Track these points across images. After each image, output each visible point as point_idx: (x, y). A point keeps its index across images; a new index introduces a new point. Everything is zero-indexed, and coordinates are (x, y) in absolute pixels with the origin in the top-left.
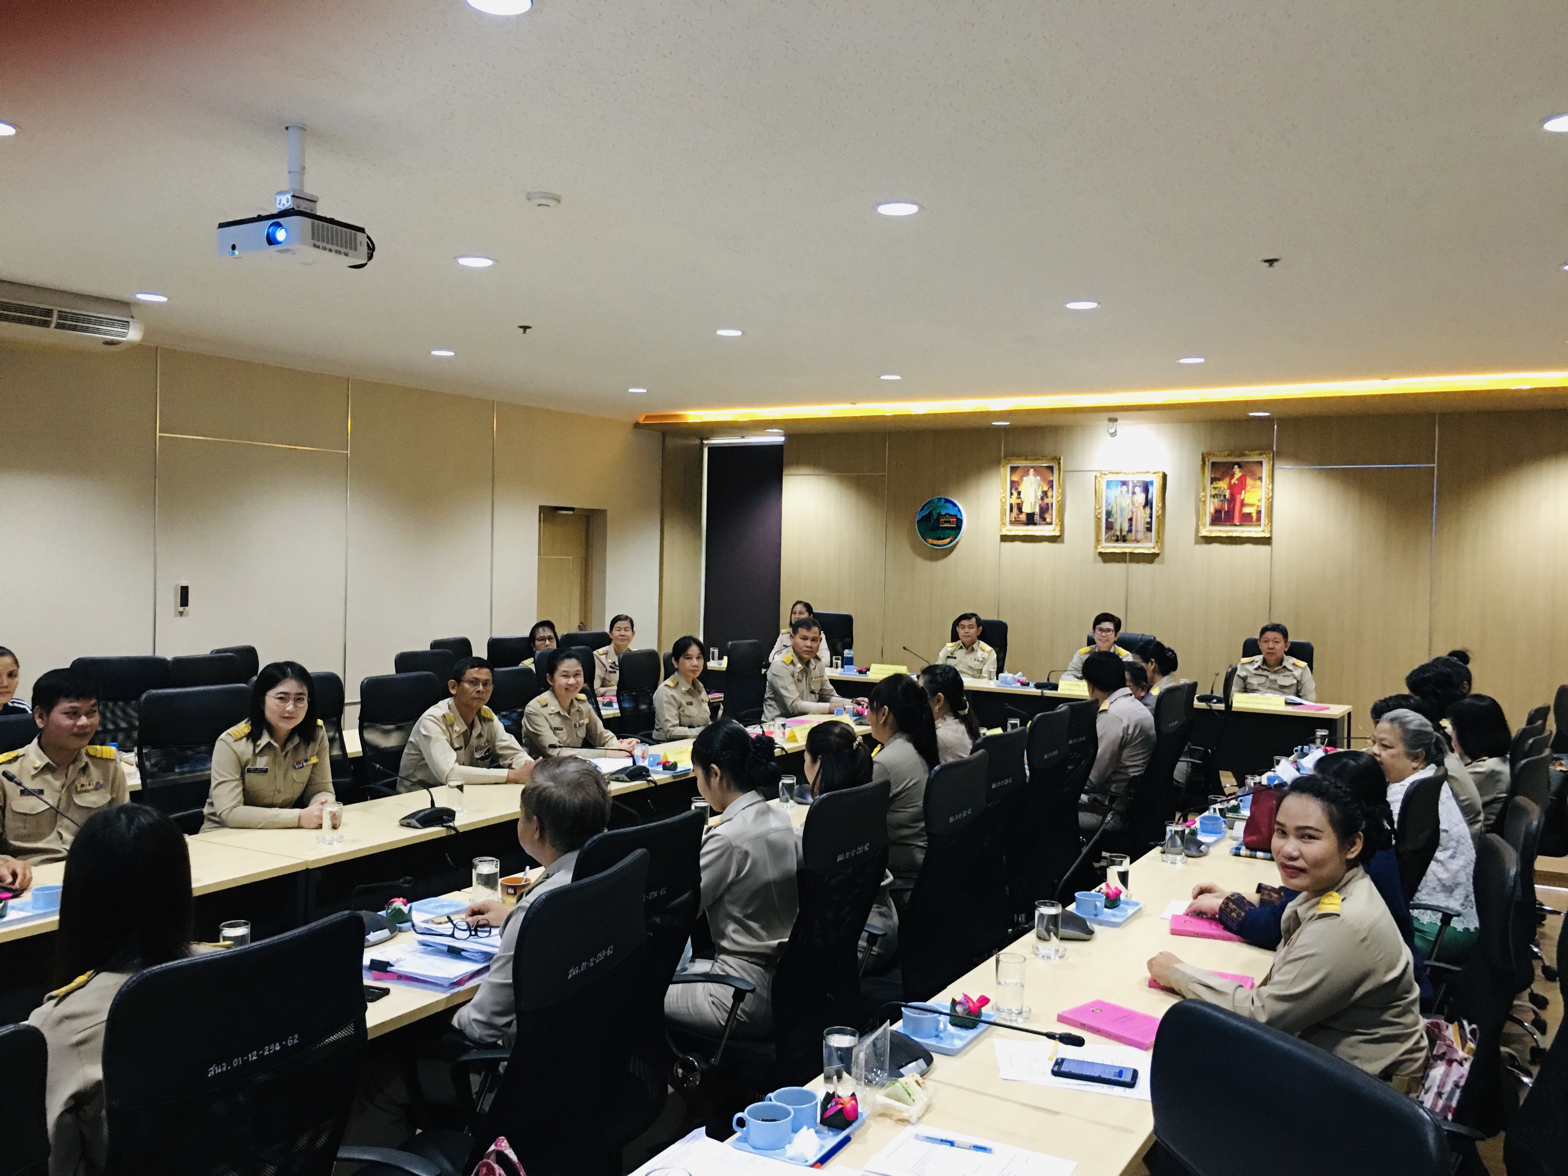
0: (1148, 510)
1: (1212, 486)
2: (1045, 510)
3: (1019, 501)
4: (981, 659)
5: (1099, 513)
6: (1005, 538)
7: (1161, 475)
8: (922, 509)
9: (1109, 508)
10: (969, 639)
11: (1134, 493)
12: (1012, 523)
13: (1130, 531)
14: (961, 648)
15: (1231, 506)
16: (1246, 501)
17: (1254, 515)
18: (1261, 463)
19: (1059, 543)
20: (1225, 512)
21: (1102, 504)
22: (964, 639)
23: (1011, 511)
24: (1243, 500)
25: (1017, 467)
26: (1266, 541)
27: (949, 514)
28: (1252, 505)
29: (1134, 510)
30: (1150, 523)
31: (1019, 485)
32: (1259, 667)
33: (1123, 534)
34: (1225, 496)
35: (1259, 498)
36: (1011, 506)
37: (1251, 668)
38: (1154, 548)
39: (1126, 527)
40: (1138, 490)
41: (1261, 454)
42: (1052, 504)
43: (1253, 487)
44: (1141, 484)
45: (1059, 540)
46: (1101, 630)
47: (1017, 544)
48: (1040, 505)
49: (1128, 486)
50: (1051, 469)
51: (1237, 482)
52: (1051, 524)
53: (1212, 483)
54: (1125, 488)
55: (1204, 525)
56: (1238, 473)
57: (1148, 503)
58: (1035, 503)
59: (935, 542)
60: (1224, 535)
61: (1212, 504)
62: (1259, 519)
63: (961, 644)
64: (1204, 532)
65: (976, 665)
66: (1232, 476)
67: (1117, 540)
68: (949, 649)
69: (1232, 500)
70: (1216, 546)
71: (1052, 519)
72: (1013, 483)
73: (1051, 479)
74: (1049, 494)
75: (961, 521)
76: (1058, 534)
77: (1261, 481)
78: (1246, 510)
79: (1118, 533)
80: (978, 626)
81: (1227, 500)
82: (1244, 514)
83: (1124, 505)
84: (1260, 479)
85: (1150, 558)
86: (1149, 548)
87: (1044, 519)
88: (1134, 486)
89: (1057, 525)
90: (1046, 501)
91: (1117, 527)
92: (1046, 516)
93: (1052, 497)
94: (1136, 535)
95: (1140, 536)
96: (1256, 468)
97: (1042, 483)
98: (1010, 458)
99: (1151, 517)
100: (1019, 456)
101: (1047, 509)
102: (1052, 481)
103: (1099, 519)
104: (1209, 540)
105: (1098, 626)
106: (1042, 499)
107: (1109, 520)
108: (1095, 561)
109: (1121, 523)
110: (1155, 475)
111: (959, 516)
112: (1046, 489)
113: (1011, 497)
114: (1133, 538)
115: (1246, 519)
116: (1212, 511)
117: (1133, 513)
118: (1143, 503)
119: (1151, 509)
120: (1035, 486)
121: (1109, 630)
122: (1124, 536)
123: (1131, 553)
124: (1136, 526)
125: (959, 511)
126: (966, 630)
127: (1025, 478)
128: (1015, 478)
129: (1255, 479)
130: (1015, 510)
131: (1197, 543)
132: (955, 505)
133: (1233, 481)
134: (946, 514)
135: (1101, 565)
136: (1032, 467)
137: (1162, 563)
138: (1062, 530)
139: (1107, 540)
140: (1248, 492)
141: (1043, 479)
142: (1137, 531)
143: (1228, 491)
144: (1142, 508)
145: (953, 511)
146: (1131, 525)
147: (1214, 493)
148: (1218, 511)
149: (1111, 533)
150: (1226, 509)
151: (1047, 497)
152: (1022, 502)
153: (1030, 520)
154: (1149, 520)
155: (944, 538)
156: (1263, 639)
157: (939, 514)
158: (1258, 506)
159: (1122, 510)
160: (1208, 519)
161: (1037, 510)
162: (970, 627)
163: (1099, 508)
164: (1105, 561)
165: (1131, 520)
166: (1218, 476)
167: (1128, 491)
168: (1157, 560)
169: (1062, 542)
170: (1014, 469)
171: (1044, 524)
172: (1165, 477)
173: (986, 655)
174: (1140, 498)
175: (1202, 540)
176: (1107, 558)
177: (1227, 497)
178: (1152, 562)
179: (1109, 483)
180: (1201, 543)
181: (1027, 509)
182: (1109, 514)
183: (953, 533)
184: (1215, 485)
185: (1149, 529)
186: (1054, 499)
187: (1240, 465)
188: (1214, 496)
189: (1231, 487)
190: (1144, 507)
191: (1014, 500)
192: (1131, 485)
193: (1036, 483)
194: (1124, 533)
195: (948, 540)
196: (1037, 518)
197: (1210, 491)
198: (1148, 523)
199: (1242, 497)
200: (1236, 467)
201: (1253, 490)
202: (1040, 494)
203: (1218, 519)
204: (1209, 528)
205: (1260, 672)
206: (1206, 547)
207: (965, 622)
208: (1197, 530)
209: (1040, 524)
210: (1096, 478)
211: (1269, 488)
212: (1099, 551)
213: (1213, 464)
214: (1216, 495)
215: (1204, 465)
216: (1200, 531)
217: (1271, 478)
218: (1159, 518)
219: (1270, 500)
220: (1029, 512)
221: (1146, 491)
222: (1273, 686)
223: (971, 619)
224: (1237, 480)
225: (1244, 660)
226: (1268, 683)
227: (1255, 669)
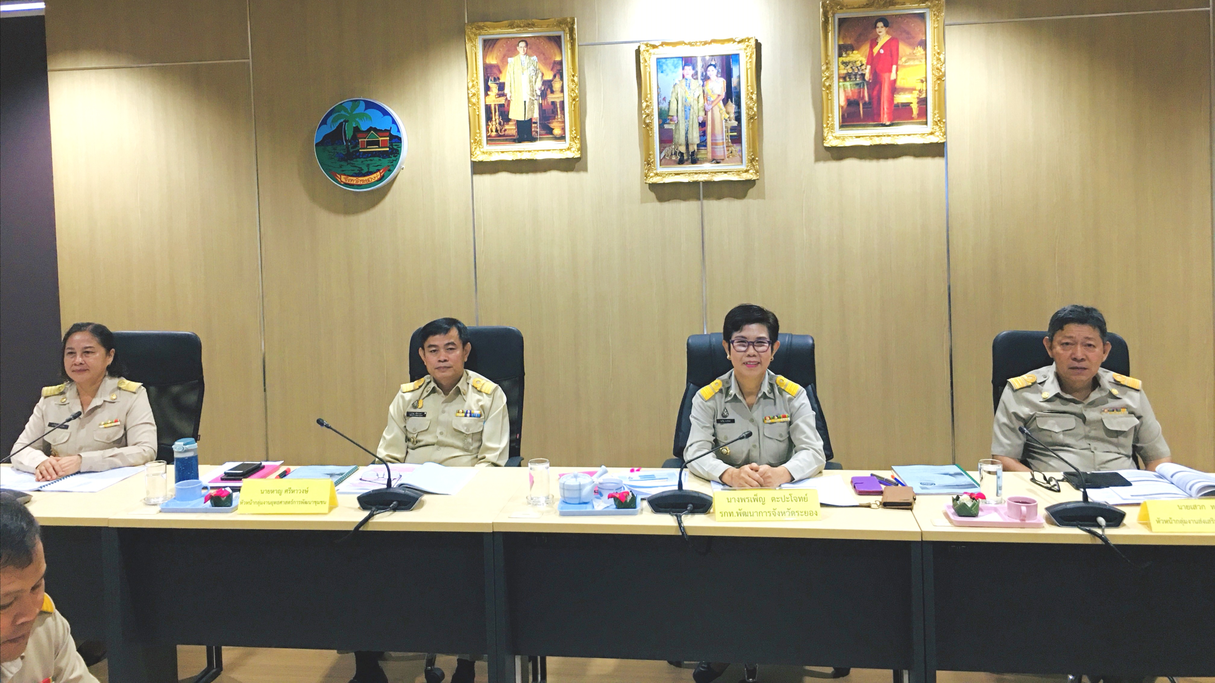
0: (732, 107)
1: (841, 59)
2: (549, 113)
3: (502, 101)
4: (478, 412)
5: (648, 115)
6: (480, 168)
7: (753, 43)
8: (324, 122)
9: (665, 106)
10: (448, 373)
11: (706, 78)
12: (490, 140)
13: (703, 144)
14: (434, 391)
15: (875, 93)
16: (899, 84)
17: (915, 107)
18: (922, 16)
19: (578, 171)
20: (865, 104)
21: (651, 98)
22: (439, 375)
23: (489, 119)
24: (895, 81)
25: (496, 41)
26: (937, 150)
27: (375, 130)
28: (911, 90)
29: (708, 107)
30: (738, 129)
31: (500, 72)
32: (1057, 396)
33: (691, 149)
34: (863, 75)
35: (922, 76)
36: (488, 108)
37: (1039, 397)
38: (747, 171)
39: (695, 137)
40: (712, 72)
41: (922, 3)
42: (562, 103)
43: (912, 57)
44: (717, 62)
45: (577, 165)
46: (743, 341)
47: (503, 176)
48: (540, 106)
49: (695, 66)
50: (557, 40)
51: (882, 51)
52: (562, 138)
53: (840, 55)
54: (689, 69)
55: (832, 128)
56: (884, 35)
57: (732, 95)
58: (532, 102)
59: (354, 180)
60: (867, 142)
61: (841, 91)
62: (923, 113)
63: (433, 384)
64: (831, 141)
65: (467, 426)
66: (874, 43)
67: (681, 162)
68: (408, 396)
69: (876, 82)
70: (850, 164)
71: (563, 129)
72: (488, 68)
73: (558, 59)
74: (557, 86)
75: (399, 139)
76: (577, 155)
77: (925, 49)
78: (900, 99)
79: (683, 149)
80: (464, 344)
81: (868, 83)
82: (897, 105)
83: (691, 100)
84: (923, 44)
85: (741, 189)
86: (738, 172)
87: (550, 131)
88: (706, 67)
89: (573, 139)
90: (551, 98)
91: (680, 137)
92: (552, 126)
93: (562, 91)
94: (713, 152)
95: (721, 151)
96: (914, 25)
97: (540, 66)
98: (481, 24)
99: (738, 119)
100: (496, 20)
101: (555, 112)
102: (561, 63)
103: (648, 125)
104: (838, 153)
105: (736, 335)
106: (543, 95)
107: (666, 126)
108: (643, 201)
109: (686, 131)
110: (743, 46)
111: (394, 133)
112: (549, 76)
113: (486, 95)
114: (710, 156)
115: (902, 115)
116: (843, 103)
117: (706, 113)
118: (723, 95)
119: (738, 104)
120: (530, 71)
121: (760, 341)
122: (693, 153)
123: (706, 183)
124: (713, 134)
125: (394, 122)
126: (443, 354)
127: (510, 60)
128: (492, 60)
129: (913, 45)
130: (496, 117)
131: (817, 159)
132: (386, 113)
133: (876, 50)
134: (371, 129)
135: (655, 207)
136: (523, 40)
137: (761, 196)
138: (583, 148)
139: (664, 162)
140: (904, 66)
141: (544, 58)
142: (714, 144)
143: (869, 67)
144: (721, 104)
145: (383, 124)
146: (704, 134)
147: (843, 72)
148: (852, 103)
149: (669, 149)
150: (867, 99)
151: (552, 92)
152: (508, 102)
153: (524, 132)
154: (735, 123)
155: (369, 173)
156: (1059, 337)
157: (357, 129)
158: (920, 91)
159: (687, 108)
160: (836, 117)
161: (536, 115)
162: (450, 347)
163: (647, 106)
164: (661, 199)
165: (703, 125)
166: (849, 42)
167: (696, 73)
168: (751, 191)
169: (585, 169)
170: (489, 44)
171: (549, 141)
172: (758, 46)
173: (486, 401)
174: (718, 86)
175: (828, 154)
176: (665, 192)
177: (867, 77)
178: (742, 195)
179: (661, 62)
180: (826, 159)
181: (516, 114)
182: (664, 116)
183: (385, 162)
184: (844, 58)
185: (737, 140)
186: (565, 94)
187: (886, 22)
188: (844, 78)
189: (872, 60)
190: (725, 102)
191: (493, 99)
192: (700, 64)
193: (532, 67)
194: (693, 148)
195: (377, 176)
196: (536, 128)
197: (836, 68)
198: (733, 129)
199: (893, 76)
200: (880, 24)
201: (911, 63)
202: (539, 85)
203: (853, 116)
204: (839, 132)
205: (1058, 406)
206: (834, 165)
207: (437, 340)
208: (820, 137)
209: (541, 139)
210: (638, 52)
211: (939, 59)
212: (651, 181)
213: (842, 21)
214: (849, 75)
215: (826, 22)
216: (823, 139)
217: (942, 40)
218: (751, 118)
219: (941, 78)
220: (522, 118)
221: (727, 74)
222: (1093, 433)
223: (447, 331)
224: (882, 47)
225: (1016, 382)
226: (1082, 429)
227: (1048, 401)
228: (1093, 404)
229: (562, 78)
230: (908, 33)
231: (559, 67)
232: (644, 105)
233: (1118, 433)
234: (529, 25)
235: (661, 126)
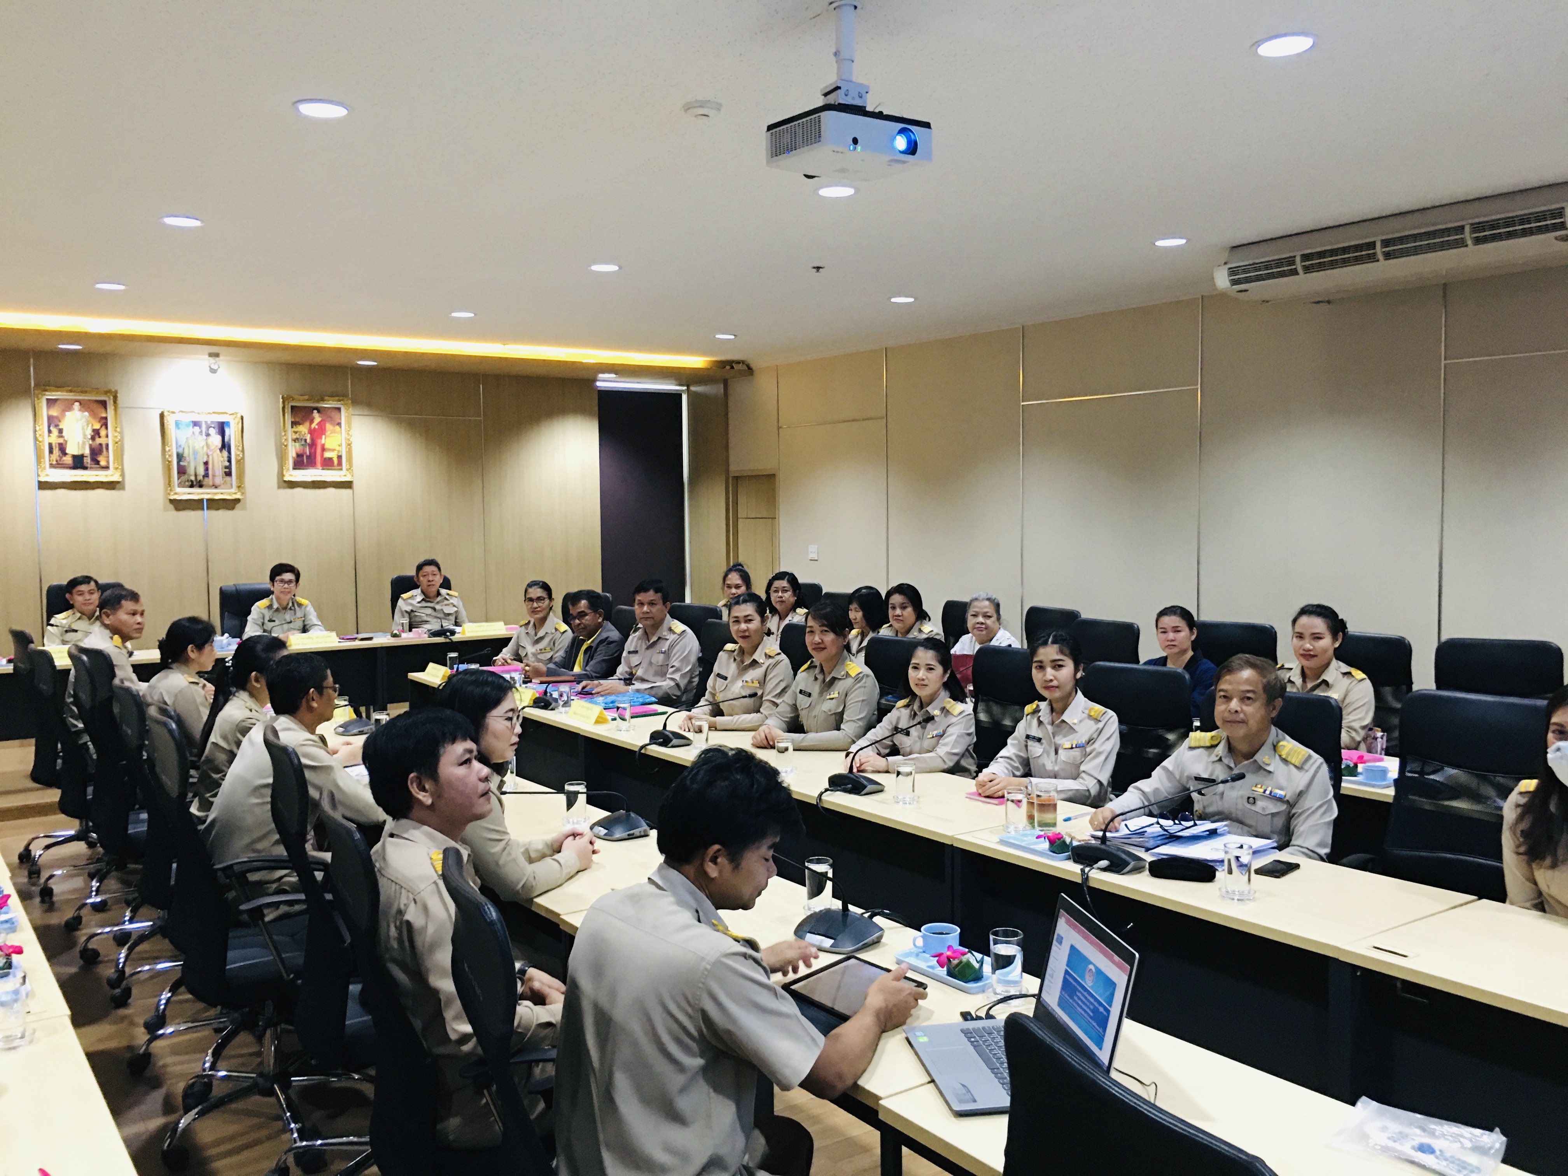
0: (225, 453)
1: (293, 429)
2: (96, 452)
3: (61, 441)
5: (169, 456)
6: (43, 486)
7: (239, 416)
9: (180, 451)
11: (208, 435)
12: (53, 467)
13: (206, 475)
14: (79, 619)
15: (313, 451)
16: (326, 446)
17: (336, 460)
18: (339, 409)
19: (120, 489)
20: (307, 456)
21: (171, 445)
23: (51, 451)
24: (324, 444)
25: (56, 400)
26: (348, 485)
28: (333, 450)
29: (210, 453)
30: (229, 467)
31: (60, 421)
32: (423, 600)
33: (198, 479)
34: (306, 440)
35: (339, 443)
36: (50, 445)
37: (414, 602)
38: (235, 493)
39: (201, 471)
40: (212, 431)
41: (340, 401)
42: (107, 445)
43: (333, 432)
44: (216, 426)
45: (118, 486)
46: (280, 581)
47: (61, 492)
48: (90, 445)
49: (200, 427)
50: (104, 404)
51: (317, 427)
52: (107, 468)
53: (292, 427)
54: (197, 429)
55: (288, 469)
56: (317, 418)
57: (225, 446)
58: (84, 443)
60: (307, 479)
61: (293, 448)
62: (340, 464)
64: (287, 478)
66: (312, 421)
67: (192, 486)
69: (313, 445)
70: (299, 491)
71: (108, 462)
72: (50, 419)
73: (104, 415)
74: (103, 432)
76: (120, 480)
77: (341, 427)
78: (327, 455)
79: (193, 478)
80: (97, 592)
81: (309, 445)
82: (325, 459)
83: (197, 447)
84: (339, 424)
85: (230, 504)
86: (230, 494)
87: (98, 463)
88: (208, 428)
89: (115, 469)
90: (98, 441)
91: (191, 471)
92: (99, 459)
93: (107, 436)
94: (213, 481)
95: (218, 480)
96: (334, 414)
97: (91, 419)
98: (47, 388)
99: (230, 461)
100: (59, 387)
101: (101, 451)
102: (106, 418)
103: (169, 462)
104: (292, 485)
105: (277, 578)
106: (93, 438)
107: (182, 463)
108: (165, 510)
109: (195, 468)
110: (232, 417)
112: (97, 426)
113: (49, 436)
114: (211, 483)
115: (328, 464)
116: (294, 455)
117: (208, 456)
118: (220, 445)
119: (229, 452)
120: (83, 422)
121: (290, 581)
122: (200, 481)
123: (208, 500)
124: (213, 469)
127: (67, 413)
128: (54, 413)
129: (334, 425)
130: (56, 451)
131: (279, 488)
133: (314, 425)
135: (172, 513)
136: (77, 401)
137: (244, 508)
138: (122, 475)
139: (180, 485)
140: (329, 436)
141: (93, 414)
142: (214, 476)
143: (309, 435)
144: (218, 451)
146: (207, 469)
147: (295, 437)
148: (299, 456)
149: (184, 478)
150: (308, 453)
151: (100, 437)
152: (66, 442)
153: (78, 463)
154: (227, 464)
156: (421, 575)
158: (338, 451)
159: (195, 453)
160: (290, 463)
161: (87, 452)
163: (169, 451)
164: (178, 509)
165: (206, 463)
166: (297, 420)
167: (201, 432)
168: (238, 506)
169: (123, 488)
170: (51, 402)
171: (96, 469)
172: (242, 418)
174: (216, 440)
175: (285, 485)
176: (179, 505)
177: (308, 441)
178: (233, 508)
179: (177, 424)
180: (284, 488)
181: (73, 449)
182: (180, 457)
184: (295, 429)
185: (229, 474)
186: (110, 438)
187: (319, 410)
188: (295, 440)
189: (311, 432)
190: (221, 450)
191: (54, 439)
192: (204, 427)
193: (84, 420)
194: (200, 478)
196: (87, 461)
197: (290, 435)
198: (226, 467)
199: (323, 442)
200: (315, 412)
201: (333, 435)
202: (89, 433)
203: (300, 463)
204: (292, 472)
205: (423, 605)
206: (289, 491)
207: (83, 588)
208: (281, 474)
209: (91, 468)
210: (162, 416)
211: (348, 434)
212: (172, 497)
213: (293, 408)
214: (297, 439)
215: (284, 408)
216: (283, 476)
217: (349, 424)
218: (238, 462)
219: (349, 445)
220: (76, 453)
221: (222, 433)
222: (439, 616)
223: (89, 583)
224: (317, 424)
225: (404, 596)
226: (434, 614)
227: (419, 602)
228: (438, 603)
229: (107, 428)
230: (331, 418)
231: (104, 421)
232: (167, 449)
233: (449, 614)
234: (82, 392)
235: (178, 463)
